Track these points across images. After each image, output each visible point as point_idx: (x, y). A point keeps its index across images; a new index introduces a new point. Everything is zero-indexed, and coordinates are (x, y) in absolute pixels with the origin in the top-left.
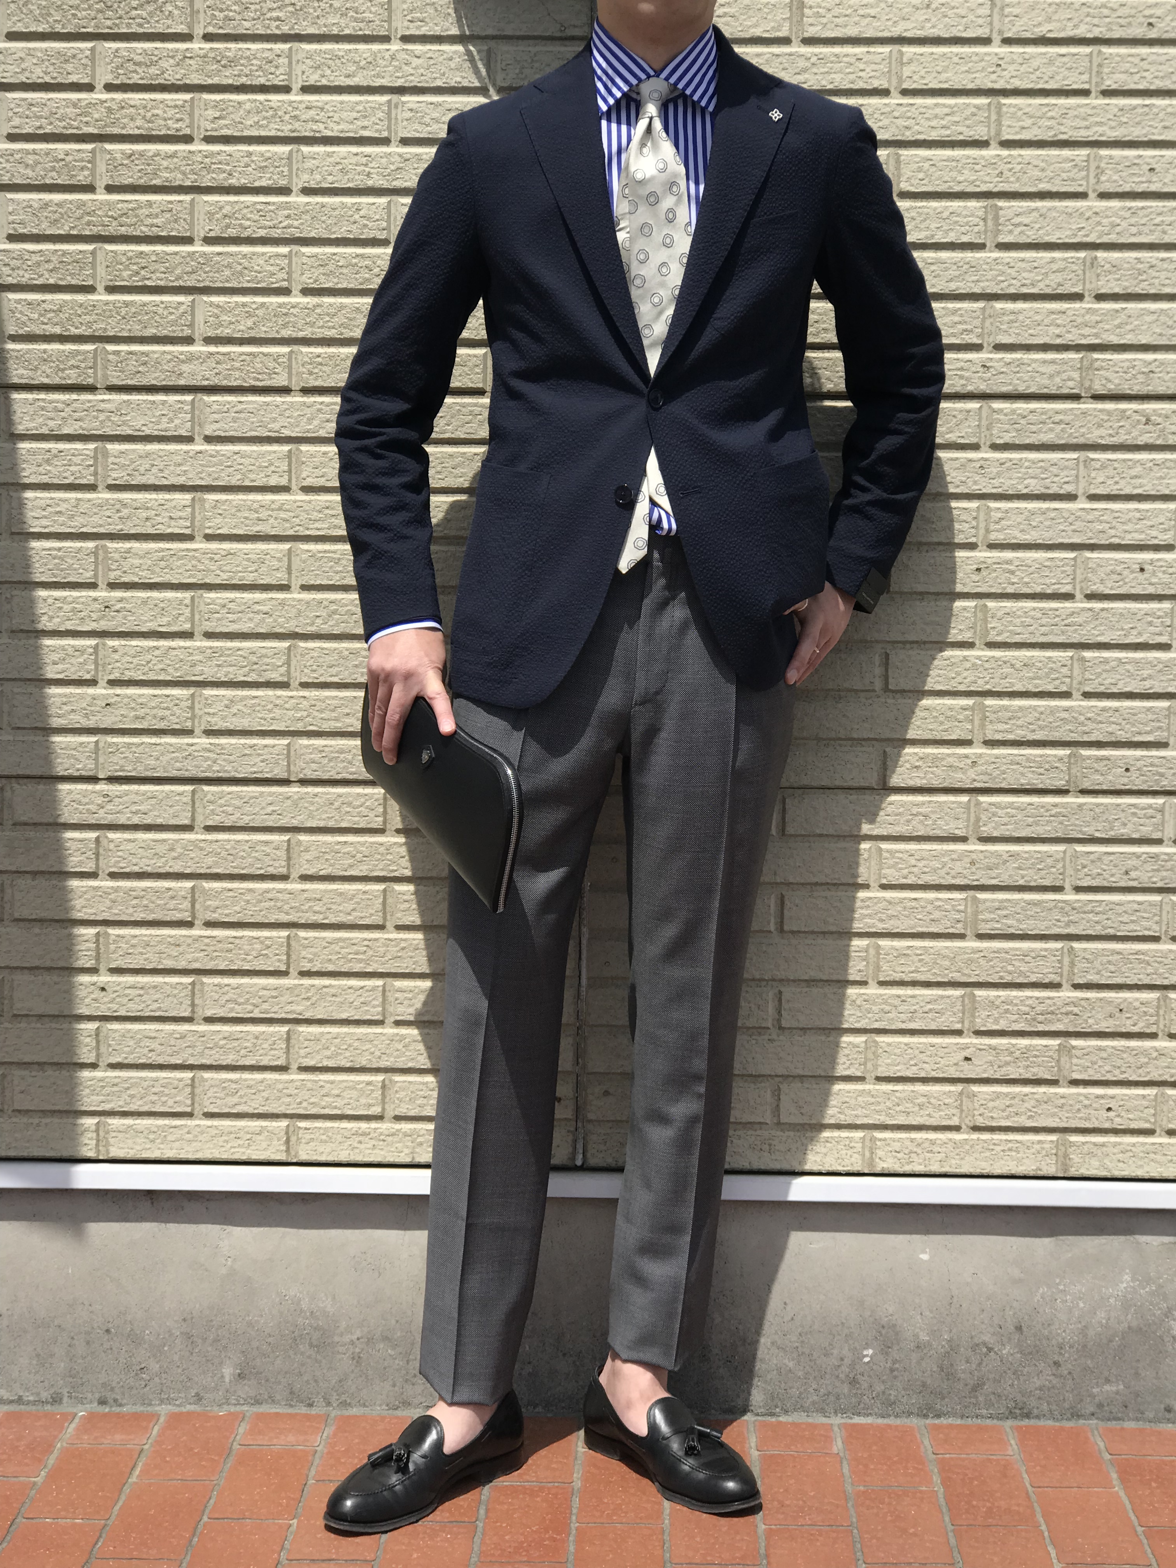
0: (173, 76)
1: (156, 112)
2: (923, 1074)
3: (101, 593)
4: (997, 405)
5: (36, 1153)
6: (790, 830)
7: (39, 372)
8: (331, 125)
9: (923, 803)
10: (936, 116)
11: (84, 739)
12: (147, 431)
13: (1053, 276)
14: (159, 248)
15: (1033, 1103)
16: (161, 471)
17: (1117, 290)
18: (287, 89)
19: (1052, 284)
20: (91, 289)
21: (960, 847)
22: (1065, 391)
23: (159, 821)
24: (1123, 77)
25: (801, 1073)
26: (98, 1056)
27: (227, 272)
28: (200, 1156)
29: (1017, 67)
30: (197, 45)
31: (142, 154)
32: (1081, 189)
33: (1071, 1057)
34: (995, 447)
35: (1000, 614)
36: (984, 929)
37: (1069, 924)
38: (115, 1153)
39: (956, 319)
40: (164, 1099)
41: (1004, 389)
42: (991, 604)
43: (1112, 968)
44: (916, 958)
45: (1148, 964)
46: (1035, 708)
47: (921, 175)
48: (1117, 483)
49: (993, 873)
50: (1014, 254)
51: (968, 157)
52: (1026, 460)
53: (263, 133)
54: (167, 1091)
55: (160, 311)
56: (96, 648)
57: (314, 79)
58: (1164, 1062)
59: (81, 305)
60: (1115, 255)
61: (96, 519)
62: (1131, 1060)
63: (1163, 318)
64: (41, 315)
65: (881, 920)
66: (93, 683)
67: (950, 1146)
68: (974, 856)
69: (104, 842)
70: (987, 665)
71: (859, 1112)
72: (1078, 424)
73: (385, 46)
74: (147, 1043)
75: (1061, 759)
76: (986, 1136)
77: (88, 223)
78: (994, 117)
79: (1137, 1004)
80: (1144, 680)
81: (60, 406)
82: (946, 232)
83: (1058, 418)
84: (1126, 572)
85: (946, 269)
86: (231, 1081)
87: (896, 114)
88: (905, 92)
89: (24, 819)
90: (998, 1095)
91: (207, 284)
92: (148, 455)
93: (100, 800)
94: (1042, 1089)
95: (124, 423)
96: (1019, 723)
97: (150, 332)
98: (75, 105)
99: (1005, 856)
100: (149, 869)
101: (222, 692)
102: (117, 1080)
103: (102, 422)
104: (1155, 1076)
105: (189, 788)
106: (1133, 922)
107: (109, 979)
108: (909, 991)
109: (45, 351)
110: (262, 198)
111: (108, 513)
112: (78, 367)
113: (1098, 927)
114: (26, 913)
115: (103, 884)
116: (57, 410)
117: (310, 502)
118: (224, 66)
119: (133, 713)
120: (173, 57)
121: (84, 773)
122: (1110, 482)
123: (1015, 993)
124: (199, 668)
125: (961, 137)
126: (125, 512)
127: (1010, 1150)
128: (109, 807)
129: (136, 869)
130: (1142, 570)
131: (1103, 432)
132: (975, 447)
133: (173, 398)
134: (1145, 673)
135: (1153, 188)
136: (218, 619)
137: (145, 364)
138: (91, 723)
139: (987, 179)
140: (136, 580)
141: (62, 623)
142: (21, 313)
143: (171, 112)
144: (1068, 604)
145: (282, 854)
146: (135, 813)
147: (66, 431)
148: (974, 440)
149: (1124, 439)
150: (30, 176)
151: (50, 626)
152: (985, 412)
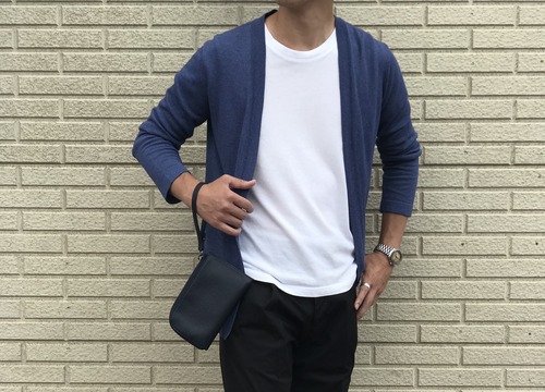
0: (93, 21)
1: (86, 37)
3: (64, 257)
4: (471, 169)
7: (35, 157)
8: (166, 42)
10: (443, 37)
11: (58, 322)
12: (85, 184)
13: (496, 110)
14: (89, 99)
16: (91, 201)
18: (146, 26)
19: (496, 114)
20: (57, 118)
21: (455, 369)
22: (502, 162)
23: (92, 359)
24: (527, 18)
27: (120, 111)
29: (481, 14)
30: (104, 6)
31: (80, 56)
32: (509, 70)
34: (470, 188)
35: (472, 264)
39: (453, 130)
41: (474, 162)
42: (468, 259)
47: (437, 64)
48: (525, 204)
49: (469, 380)
50: (479, 100)
52: (484, 194)
53: (135, 47)
55: (89, 129)
56: (62, 282)
57: (158, 21)
59: (53, 126)
60: (525, 100)
61: (61, 223)
64: (35, 130)
66: (61, 297)
68: (460, 373)
69: (68, 369)
70: (466, 287)
72: (508, 177)
73: (190, 6)
77: (56, 88)
78: (469, 37)
80: (537, 293)
81: (44, 172)
82: (448, 90)
83: (499, 175)
84: (529, 245)
85: (448, 107)
87: (425, 36)
88: (429, 26)
89: (31, 359)
91: (111, 116)
92: (85, 194)
93: (65, 351)
95: (74, 179)
96: (481, 313)
97: (85, 138)
98: (49, 34)
99: (475, 373)
100: (88, 381)
101: (120, 301)
103: (63, 179)
105: (105, 345)
109: (37, 147)
110: (135, 77)
111: (67, 221)
112: (52, 155)
115: (67, 388)
116: (43, 174)
117: (159, 215)
119: (80, 311)
120: (93, 12)
121: (58, 338)
122: (522, 204)
124: (109, 290)
125: (455, 47)
126: (75, 220)
128: (70, 353)
129: (82, 381)
130: (537, 244)
131: (519, 181)
132: (461, 188)
133: (96, 168)
134: (538, 290)
136: (118, 268)
137: (83, 153)
138: (61, 316)
139: (467, 65)
140: (80, 251)
141: (47, 270)
142: (26, 129)
143: (93, 37)
144: (503, 259)
145: (149, 374)
146: (82, 356)
147: (47, 183)
148: (460, 185)
149: (528, 184)
150: (29, 66)
151: (42, 272)
152: (465, 173)
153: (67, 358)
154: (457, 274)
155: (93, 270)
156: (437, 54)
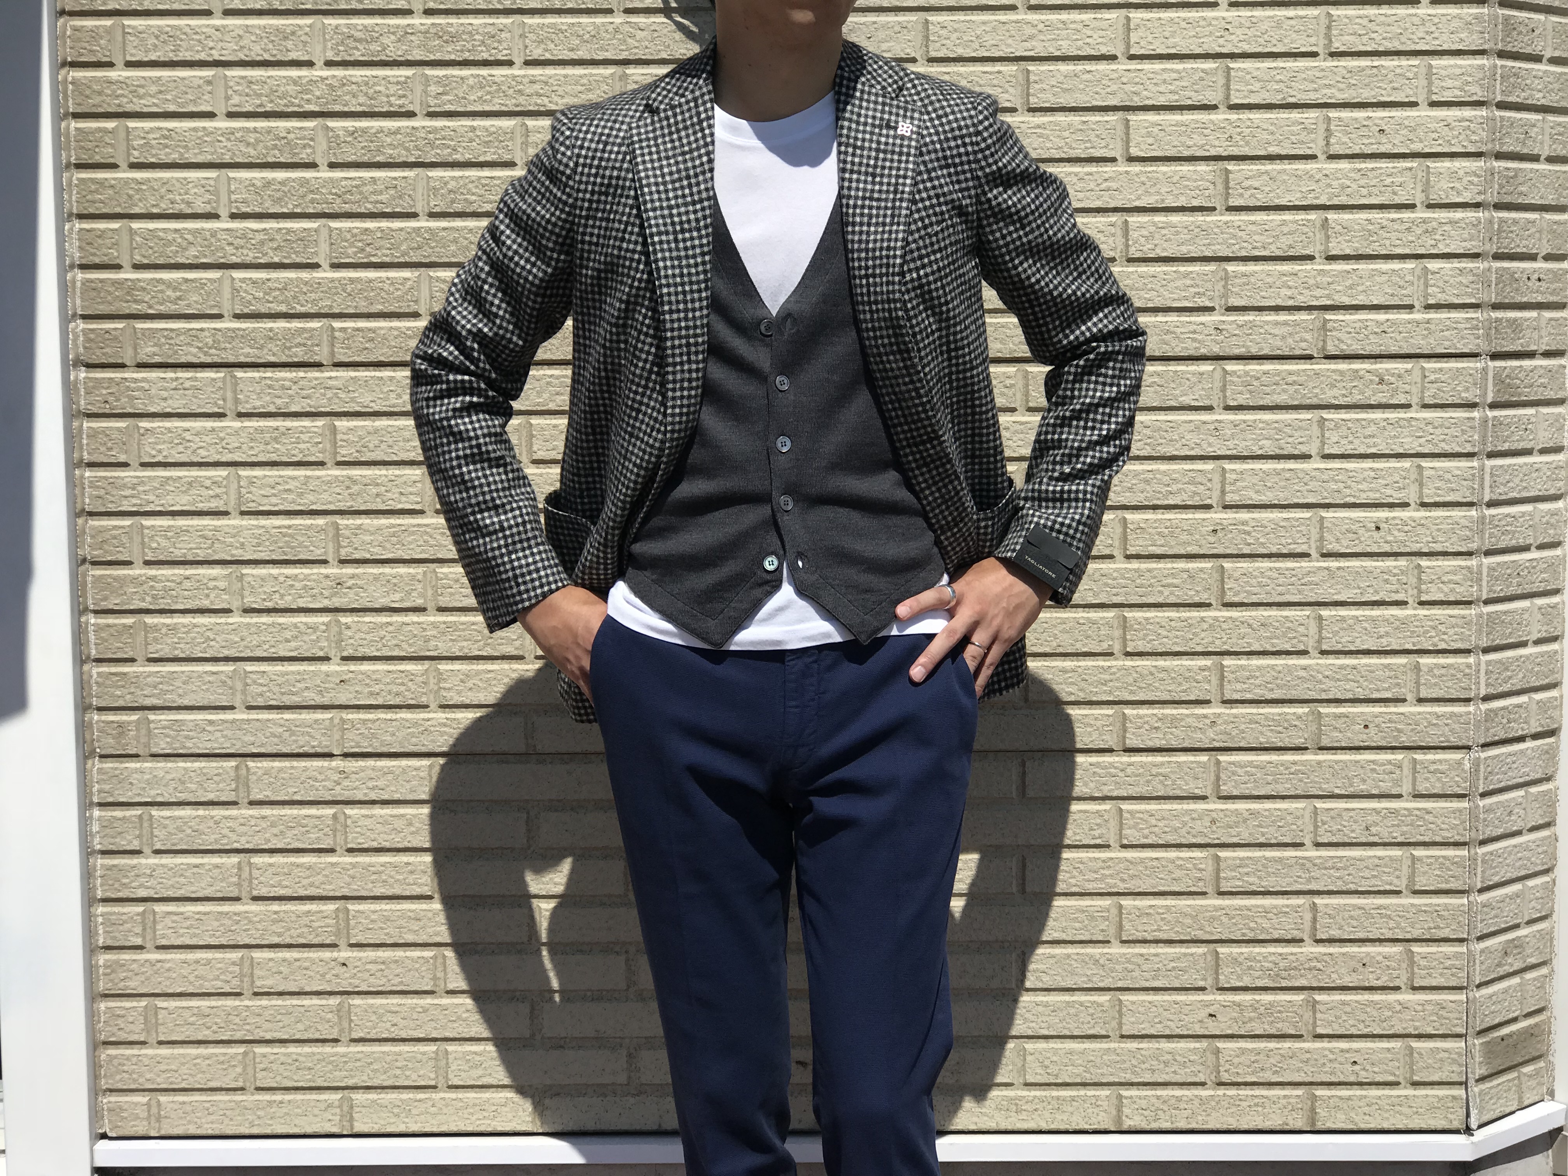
0: (393, 53)
1: (378, 88)
2: (1167, 1032)
3: (332, 570)
4: (1231, 367)
5: (280, 1130)
6: (1030, 793)
7: (265, 351)
8: (556, 99)
9: (1162, 764)
10: (1164, 81)
11: (320, 715)
12: (377, 408)
13: (1283, 239)
14: (384, 224)
15: (1278, 1058)
16: (390, 446)
17: (1348, 251)
18: (510, 63)
19: (1284, 246)
20: (316, 266)
21: (1200, 806)
22: (1298, 352)
23: (397, 796)
24: (1351, 38)
25: (1045, 1032)
26: (341, 1031)
27: (453, 248)
28: (444, 1129)
29: (1247, 31)
30: (417, 21)
31: (364, 131)
32: (1309, 152)
33: (1314, 1012)
34: (1228, 408)
35: (1236, 575)
36: (1225, 886)
37: (1309, 881)
38: (359, 1128)
39: (1189, 282)
40: (408, 1073)
41: (1237, 351)
42: (1227, 564)
43: (1355, 923)
44: (1158, 917)
45: (1389, 917)
46: (1273, 667)
47: (1150, 140)
48: (1351, 442)
49: (1233, 832)
50: (1244, 217)
51: (1197, 122)
52: (1261, 421)
53: (487, 108)
54: (410, 1065)
55: (386, 287)
56: (329, 624)
57: (537, 53)
58: (1407, 1015)
59: (306, 283)
60: (1346, 216)
61: (325, 496)
62: (1375, 1013)
63: (1395, 279)
64: (265, 293)
65: (1123, 880)
66: (326, 659)
67: (1196, 1102)
68: (1214, 815)
69: (342, 818)
70: (1224, 626)
71: (1104, 1070)
72: (1311, 385)
73: (608, 19)
74: (389, 1016)
75: (1299, 717)
76: (1232, 1092)
77: (312, 201)
78: (1222, 81)
79: (1380, 958)
80: (1381, 637)
81: (287, 383)
82: (1177, 196)
83: (1290, 379)
84: (1361, 531)
85: (1177, 233)
86: (475, 1053)
87: (1124, 80)
88: (1132, 57)
89: (260, 797)
90: (1243, 1051)
91: (434, 259)
92: (376, 431)
93: (336, 777)
94: (1287, 1044)
95: (353, 400)
96: (1257, 682)
97: (378, 308)
98: (295, 83)
99: (1246, 815)
100: (387, 845)
101: (457, 666)
102: (359, 1056)
103: (329, 399)
104: (1398, 1029)
105: (425, 762)
106: (1374, 877)
107: (350, 954)
108: (1152, 949)
109: (271, 330)
110: (486, 172)
111: (338, 490)
112: (304, 345)
113: (1340, 883)
114: (264, 891)
115: (341, 860)
116: (283, 388)
117: (541, 475)
118: (446, 42)
119: (367, 690)
120: (393, 33)
121: (319, 750)
122: (1344, 442)
123: (1257, 949)
124: (433, 643)
125: (1189, 102)
126: (355, 489)
127: (1256, 1105)
128: (346, 783)
129: (375, 844)
130: (1378, 528)
131: (1335, 392)
132: (1209, 408)
134: (1382, 631)
135: (1383, 149)
136: (452, 594)
137: (372, 340)
138: (326, 701)
139: (1217, 143)
140: (368, 556)
141: (294, 600)
142: (246, 291)
143: (393, 89)
144: (1304, 564)
145: (522, 827)
146: (373, 789)
147: (294, 408)
148: (1207, 403)
149: (1357, 398)
150: (252, 154)
151: (282, 604)
152: (1218, 374)
153: (340, 793)
154: (1204, 597)
155: (394, 599)
156: (1152, 117)
